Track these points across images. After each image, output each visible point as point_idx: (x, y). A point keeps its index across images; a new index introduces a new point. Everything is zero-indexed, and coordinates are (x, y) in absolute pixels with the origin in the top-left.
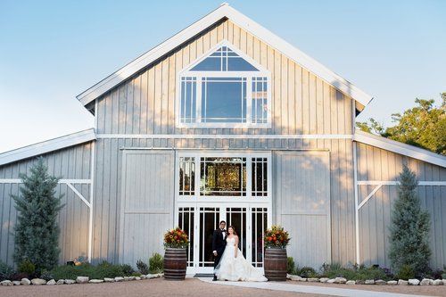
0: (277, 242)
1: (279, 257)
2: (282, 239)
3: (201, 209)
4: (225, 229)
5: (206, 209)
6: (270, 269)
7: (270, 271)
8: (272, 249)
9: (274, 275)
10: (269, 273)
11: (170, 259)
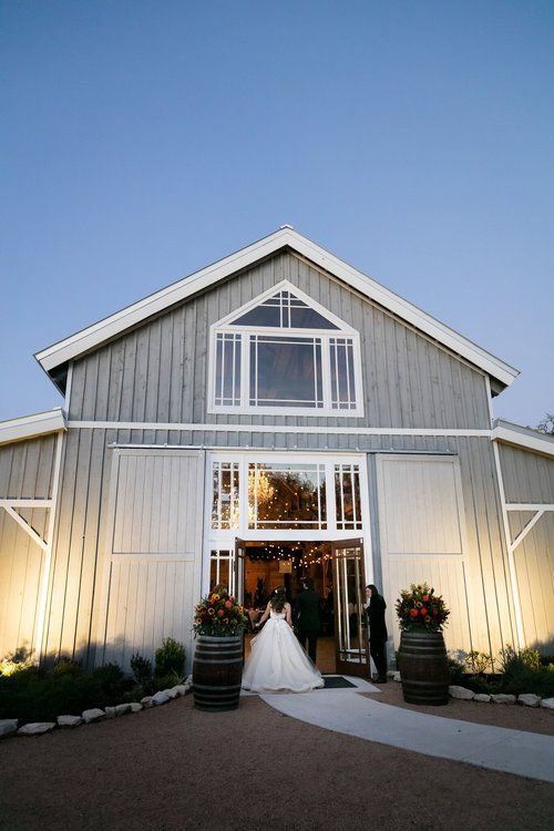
0: (428, 619)
1: (436, 653)
2: (435, 611)
6: (418, 680)
7: (418, 683)
8: (415, 635)
9: (429, 692)
10: (416, 687)
11: (208, 661)
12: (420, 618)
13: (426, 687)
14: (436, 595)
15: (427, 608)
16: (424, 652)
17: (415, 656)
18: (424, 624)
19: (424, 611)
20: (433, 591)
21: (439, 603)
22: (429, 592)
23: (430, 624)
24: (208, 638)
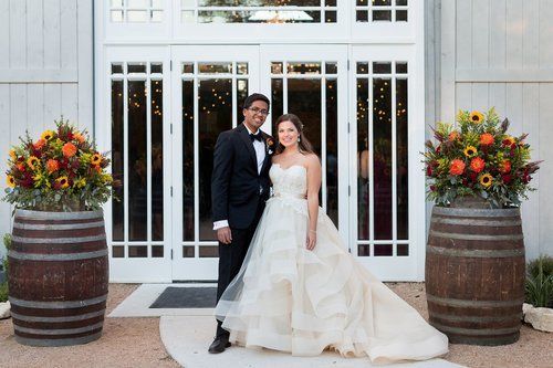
0: (487, 181)
1: (497, 246)
2: (504, 166)
3: (188, 68)
4: (267, 128)
5: (205, 69)
6: (453, 297)
7: (455, 303)
8: (461, 211)
9: (474, 319)
10: (450, 309)
11: (26, 256)
12: (470, 178)
13: (470, 311)
14: (512, 134)
15: (486, 159)
16: (471, 245)
17: (453, 252)
18: (477, 191)
19: (477, 164)
20: (505, 126)
21: (515, 149)
22: (497, 127)
23: (490, 190)
24: (28, 214)
